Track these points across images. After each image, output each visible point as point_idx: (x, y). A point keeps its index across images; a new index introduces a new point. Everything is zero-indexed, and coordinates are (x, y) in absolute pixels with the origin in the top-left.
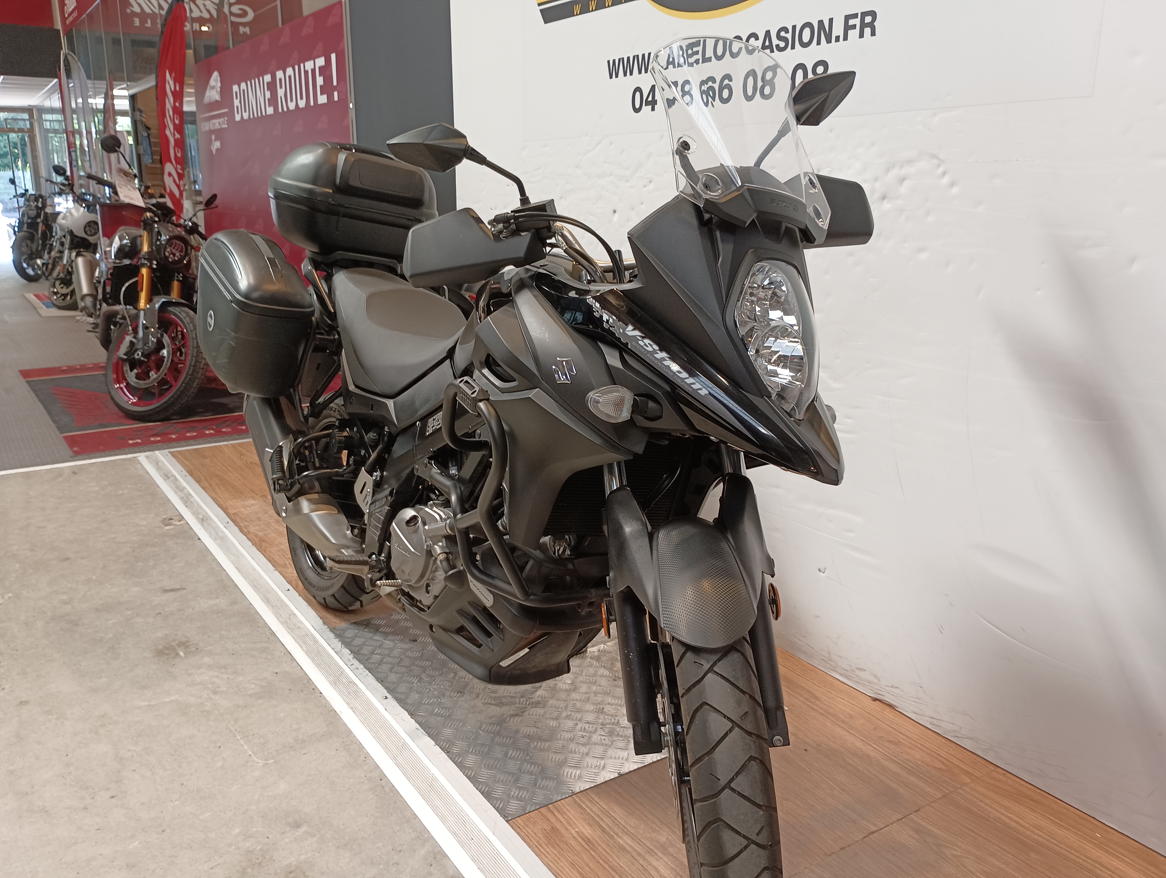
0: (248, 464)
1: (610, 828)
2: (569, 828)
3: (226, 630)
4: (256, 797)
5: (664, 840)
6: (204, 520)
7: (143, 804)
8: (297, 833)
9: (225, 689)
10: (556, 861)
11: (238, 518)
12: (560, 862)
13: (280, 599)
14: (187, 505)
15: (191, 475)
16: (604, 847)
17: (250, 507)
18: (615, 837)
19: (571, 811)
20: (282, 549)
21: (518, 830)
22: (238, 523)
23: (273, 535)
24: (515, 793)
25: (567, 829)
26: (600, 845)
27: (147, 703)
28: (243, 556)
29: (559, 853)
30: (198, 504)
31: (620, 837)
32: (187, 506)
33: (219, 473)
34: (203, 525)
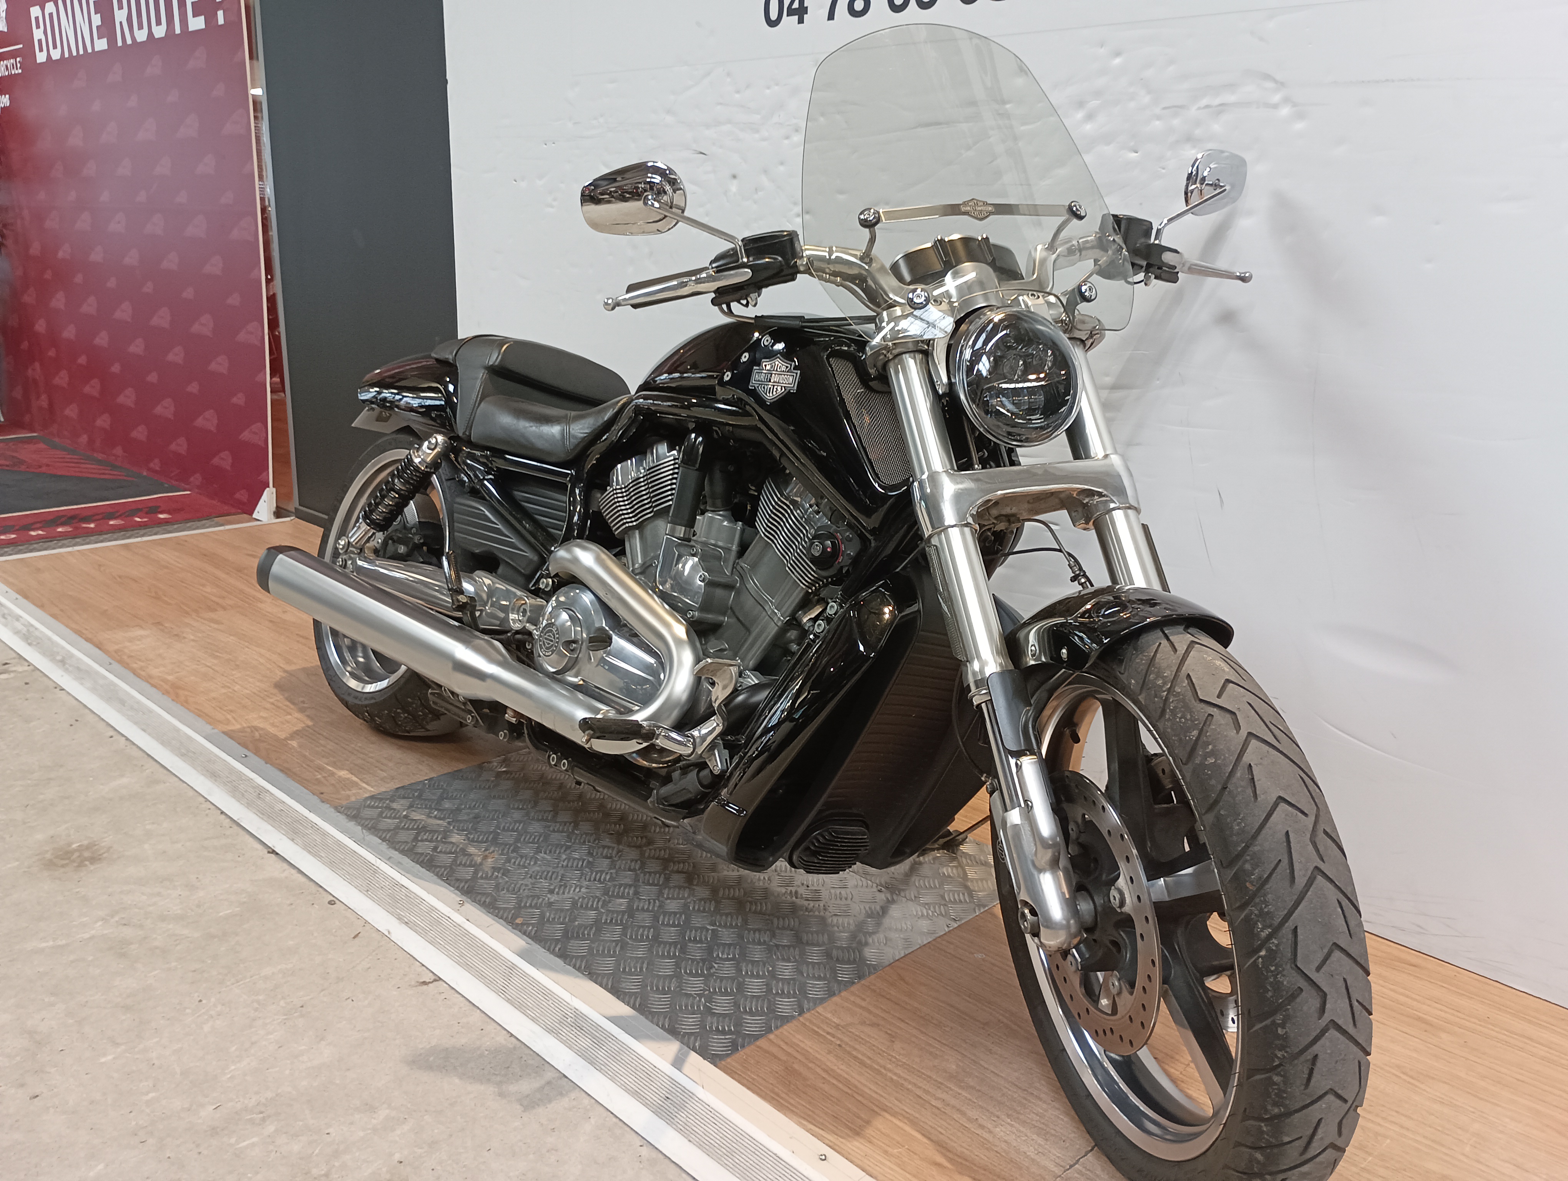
0: (115, 578)
1: (870, 1058)
2: (810, 1065)
3: (153, 823)
4: (287, 1072)
5: (954, 1067)
6: (63, 662)
7: (92, 1102)
8: (374, 1121)
9: (179, 912)
10: (809, 1116)
11: (125, 657)
12: (815, 1116)
13: (232, 770)
14: (29, 641)
15: (26, 597)
16: (873, 1087)
17: (139, 640)
18: (883, 1071)
19: (805, 1041)
20: (214, 699)
21: (736, 1076)
22: (128, 664)
23: (193, 678)
24: (712, 1023)
25: (809, 1068)
26: (865, 1085)
27: (51, 943)
28: (151, 711)
29: (810, 1103)
30: (50, 639)
31: (890, 1071)
32: (30, 644)
33: (70, 593)
34: (66, 670)
